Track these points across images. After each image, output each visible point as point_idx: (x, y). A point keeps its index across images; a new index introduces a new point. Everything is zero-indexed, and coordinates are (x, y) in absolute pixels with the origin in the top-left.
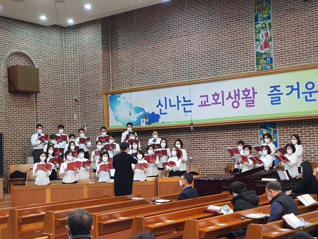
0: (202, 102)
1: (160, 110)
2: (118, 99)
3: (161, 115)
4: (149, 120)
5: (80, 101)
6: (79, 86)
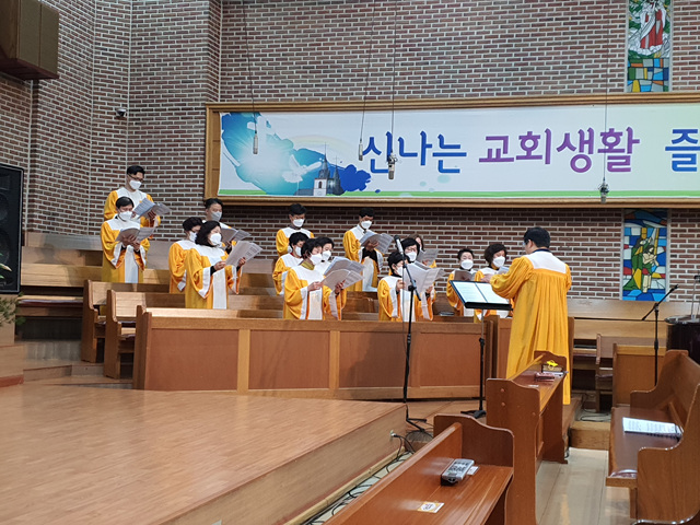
0: (490, 151)
1: (373, 161)
2: (250, 125)
3: (371, 174)
4: (339, 182)
5: (131, 120)
6: (129, 82)
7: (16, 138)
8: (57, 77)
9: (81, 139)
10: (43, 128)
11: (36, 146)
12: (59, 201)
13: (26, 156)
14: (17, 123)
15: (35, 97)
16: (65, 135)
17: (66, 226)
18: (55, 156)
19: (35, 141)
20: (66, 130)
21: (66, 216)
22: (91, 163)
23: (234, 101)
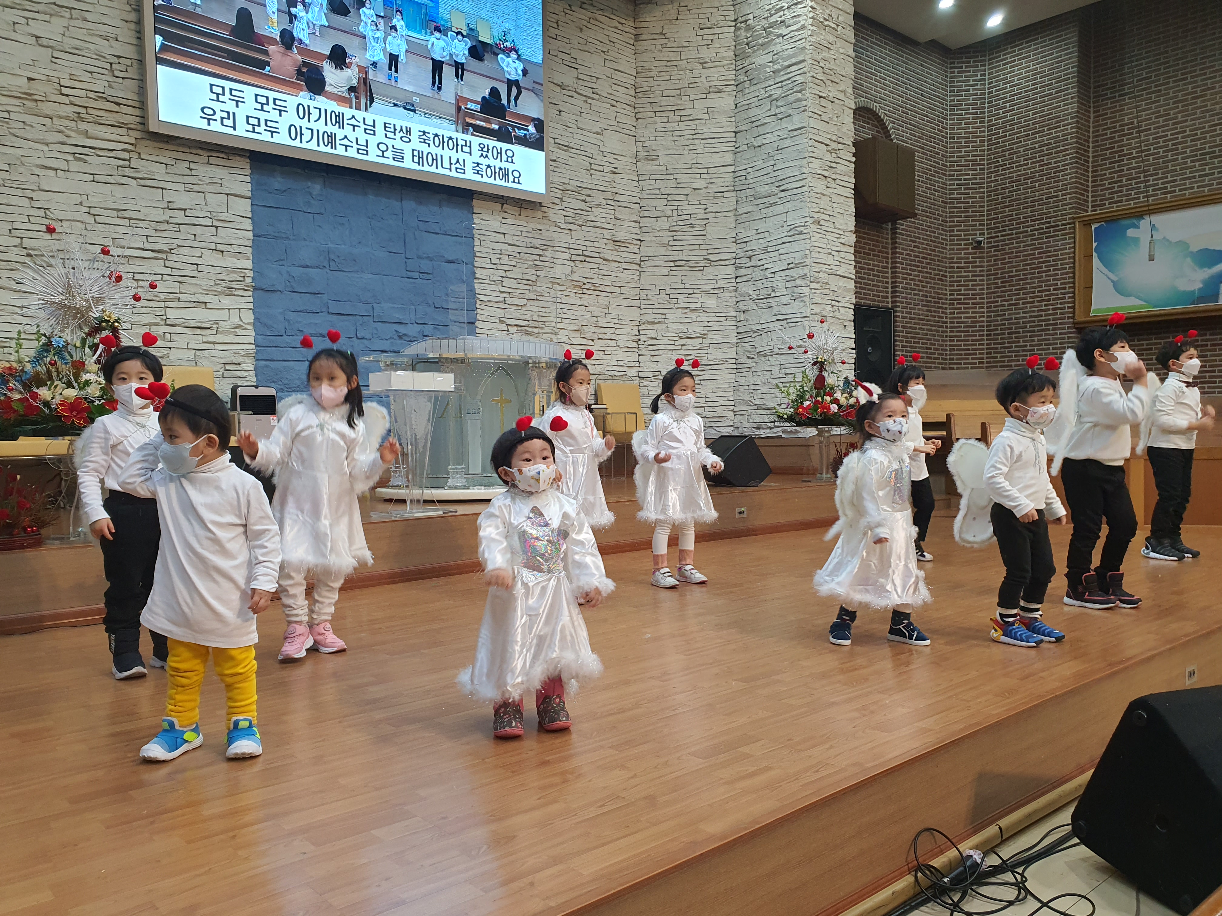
2: (1131, 233)
5: (988, 248)
6: (986, 209)
7: (877, 281)
8: (914, 215)
9: (938, 275)
10: (903, 268)
11: (896, 287)
12: (919, 338)
13: (887, 297)
14: (878, 266)
15: (894, 238)
16: (923, 272)
17: (927, 362)
18: (915, 294)
19: (896, 282)
20: (923, 267)
21: (927, 353)
22: (949, 297)
23: (1110, 208)
